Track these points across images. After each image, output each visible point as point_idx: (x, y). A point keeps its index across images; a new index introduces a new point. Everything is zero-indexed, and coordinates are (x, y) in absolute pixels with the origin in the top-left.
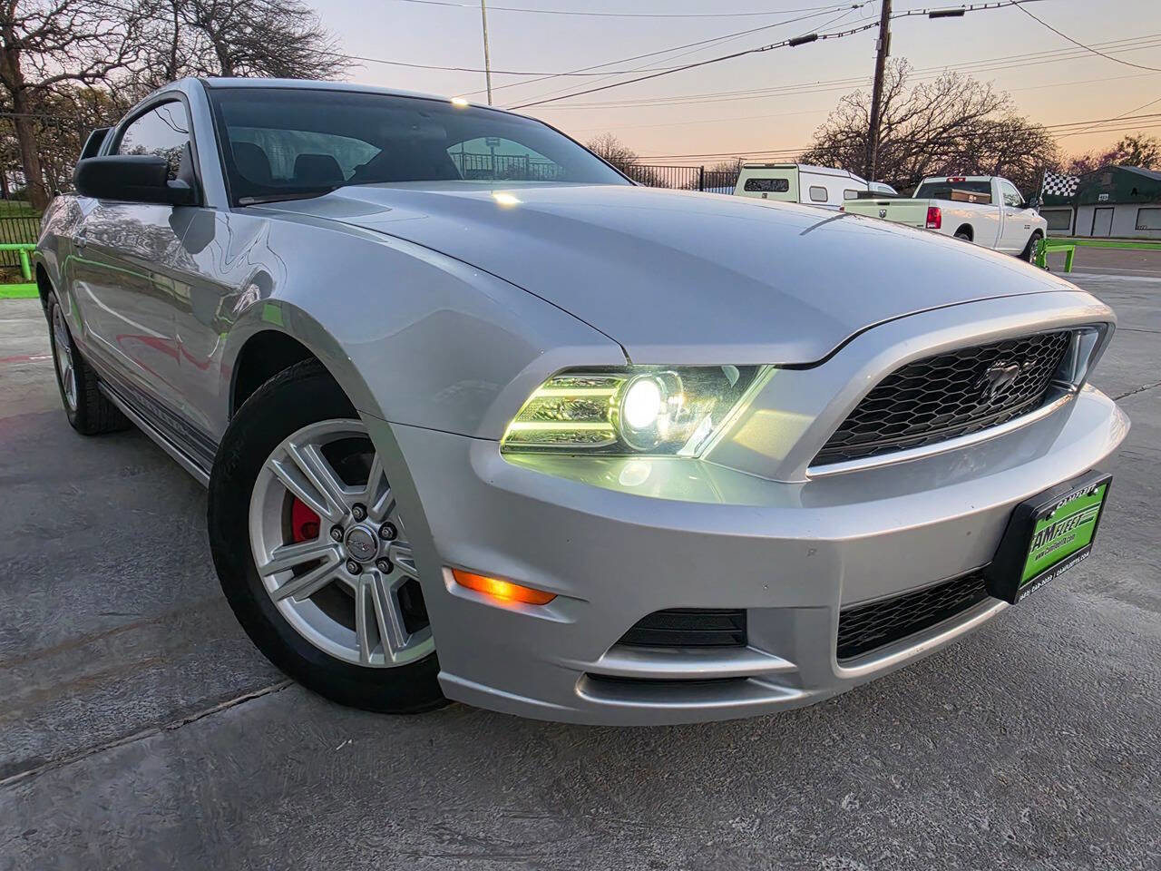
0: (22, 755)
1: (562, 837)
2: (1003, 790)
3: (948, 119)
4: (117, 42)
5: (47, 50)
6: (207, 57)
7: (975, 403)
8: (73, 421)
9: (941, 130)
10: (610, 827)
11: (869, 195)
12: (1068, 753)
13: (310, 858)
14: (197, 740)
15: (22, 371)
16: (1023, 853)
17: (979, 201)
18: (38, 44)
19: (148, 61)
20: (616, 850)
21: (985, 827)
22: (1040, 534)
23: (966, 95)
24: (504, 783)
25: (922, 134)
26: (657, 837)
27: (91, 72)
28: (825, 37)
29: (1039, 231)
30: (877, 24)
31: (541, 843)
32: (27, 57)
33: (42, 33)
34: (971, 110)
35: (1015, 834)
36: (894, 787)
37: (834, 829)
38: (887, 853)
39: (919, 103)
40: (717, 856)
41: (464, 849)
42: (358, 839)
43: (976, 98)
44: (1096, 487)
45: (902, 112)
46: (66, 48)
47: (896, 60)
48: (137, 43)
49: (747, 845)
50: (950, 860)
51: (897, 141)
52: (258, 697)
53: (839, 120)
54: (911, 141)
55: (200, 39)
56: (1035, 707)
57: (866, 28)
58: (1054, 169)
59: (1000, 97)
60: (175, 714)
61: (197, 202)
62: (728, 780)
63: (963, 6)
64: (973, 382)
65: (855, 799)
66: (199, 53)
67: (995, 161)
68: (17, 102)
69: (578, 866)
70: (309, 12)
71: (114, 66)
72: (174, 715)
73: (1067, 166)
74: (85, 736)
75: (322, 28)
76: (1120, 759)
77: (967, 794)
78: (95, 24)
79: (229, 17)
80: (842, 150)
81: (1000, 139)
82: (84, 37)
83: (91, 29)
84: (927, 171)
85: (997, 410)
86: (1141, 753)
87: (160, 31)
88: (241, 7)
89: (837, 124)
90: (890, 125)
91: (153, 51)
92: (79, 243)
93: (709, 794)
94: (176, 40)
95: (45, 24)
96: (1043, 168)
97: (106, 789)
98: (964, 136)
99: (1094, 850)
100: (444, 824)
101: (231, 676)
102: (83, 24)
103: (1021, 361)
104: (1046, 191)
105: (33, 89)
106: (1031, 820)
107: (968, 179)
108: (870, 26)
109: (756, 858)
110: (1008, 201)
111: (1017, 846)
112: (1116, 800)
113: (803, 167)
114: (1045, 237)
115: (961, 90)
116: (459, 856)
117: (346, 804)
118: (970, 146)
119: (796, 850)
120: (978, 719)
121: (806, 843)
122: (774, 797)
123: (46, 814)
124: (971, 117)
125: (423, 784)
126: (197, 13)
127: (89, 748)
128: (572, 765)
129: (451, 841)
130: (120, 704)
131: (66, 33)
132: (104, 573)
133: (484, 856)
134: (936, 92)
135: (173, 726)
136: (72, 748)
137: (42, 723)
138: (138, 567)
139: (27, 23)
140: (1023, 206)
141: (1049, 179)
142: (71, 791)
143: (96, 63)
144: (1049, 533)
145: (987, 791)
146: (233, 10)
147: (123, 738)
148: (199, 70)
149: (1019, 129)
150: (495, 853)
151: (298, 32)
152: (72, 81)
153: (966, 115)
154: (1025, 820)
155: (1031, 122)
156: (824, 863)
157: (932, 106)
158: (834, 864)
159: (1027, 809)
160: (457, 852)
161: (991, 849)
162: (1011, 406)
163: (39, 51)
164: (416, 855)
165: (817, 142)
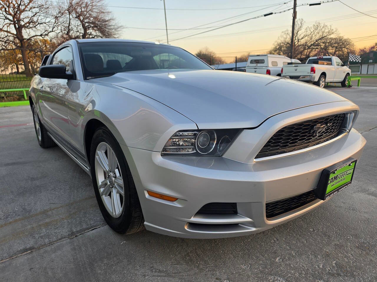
0: (28, 246)
1: (189, 270)
2: (328, 255)
3: (317, 37)
4: (52, 24)
5: (30, 28)
6: (79, 28)
7: (312, 137)
8: (40, 144)
9: (315, 41)
10: (204, 268)
11: (291, 63)
12: (349, 244)
13: (113, 276)
14: (79, 242)
15: (25, 128)
16: (333, 275)
17: (328, 64)
18: (28, 26)
19: (61, 30)
20: (206, 275)
21: (321, 267)
22: (332, 178)
23: (323, 30)
24: (172, 254)
25: (309, 43)
26: (218, 270)
27: (44, 34)
28: (275, 13)
29: (348, 74)
30: (292, 9)
31: (182, 272)
32: (25, 30)
33: (29, 23)
34: (325, 34)
35: (331, 269)
36: (293, 255)
37: (273, 268)
38: (290, 275)
39: (308, 33)
40: (237, 276)
41: (159, 274)
42: (127, 271)
43: (327, 31)
44: (351, 163)
45: (302, 36)
46: (36, 27)
47: (299, 19)
48: (58, 24)
49: (246, 273)
50: (310, 277)
51: (301, 45)
52: (97, 228)
53: (281, 39)
54: (306, 45)
55: (77, 22)
56: (339, 230)
57: (289, 10)
58: (353, 52)
59: (334, 30)
60: (73, 233)
61: (74, 78)
62: (241, 253)
63: (321, 2)
64: (310, 131)
65: (280, 259)
66: (77, 27)
67: (334, 51)
68: (22, 44)
69: (194, 279)
70: (110, 12)
71: (51, 32)
72: (72, 235)
73: (358, 51)
74: (47, 240)
75: (114, 17)
76: (366, 246)
77: (316, 257)
78: (45, 19)
79: (86, 15)
80: (283, 49)
81: (335, 43)
82: (42, 23)
83: (43, 21)
84: (311, 54)
85: (320, 139)
86: (373, 244)
87: (65, 20)
88: (89, 12)
89: (281, 40)
90: (298, 40)
91: (63, 27)
92: (41, 90)
93: (235, 257)
94: (69, 23)
95: (30, 20)
96: (350, 52)
97: (53, 256)
98: (323, 43)
99: (356, 274)
100: (153, 266)
101: (89, 222)
102: (41, 19)
103: (326, 124)
104: (350, 60)
105: (26, 40)
106: (336, 265)
107: (324, 57)
108: (290, 9)
109: (249, 277)
110: (338, 64)
111: (331, 273)
112: (364, 259)
113: (269, 55)
114: (350, 75)
115: (321, 28)
116: (158, 276)
117: (124, 260)
118: (325, 46)
119: (261, 274)
120: (321, 234)
121: (264, 272)
122: (255, 258)
123: (36, 263)
124: (325, 37)
125: (147, 254)
126: (76, 14)
127: (48, 244)
128: (193, 248)
129: (155, 272)
130: (56, 231)
131: (36, 22)
132: (51, 191)
133: (165, 276)
134: (313, 29)
135: (72, 237)
136: (43, 244)
137: (34, 237)
138: (61, 189)
139: (24, 20)
140: (342, 66)
141: (351, 56)
142: (43, 257)
143: (45, 31)
144: (335, 178)
145: (322, 256)
146: (87, 13)
147: (58, 241)
148: (77, 32)
149: (342, 40)
150: (168, 275)
151: (107, 18)
152: (38, 37)
153: (323, 36)
154: (334, 265)
155: (345, 37)
156: (270, 278)
157: (312, 33)
158: (273, 278)
159: (335, 261)
160: (157, 275)
161: (323, 273)
162: (325, 137)
163: (28, 28)
164: (145, 276)
165: (274, 46)
